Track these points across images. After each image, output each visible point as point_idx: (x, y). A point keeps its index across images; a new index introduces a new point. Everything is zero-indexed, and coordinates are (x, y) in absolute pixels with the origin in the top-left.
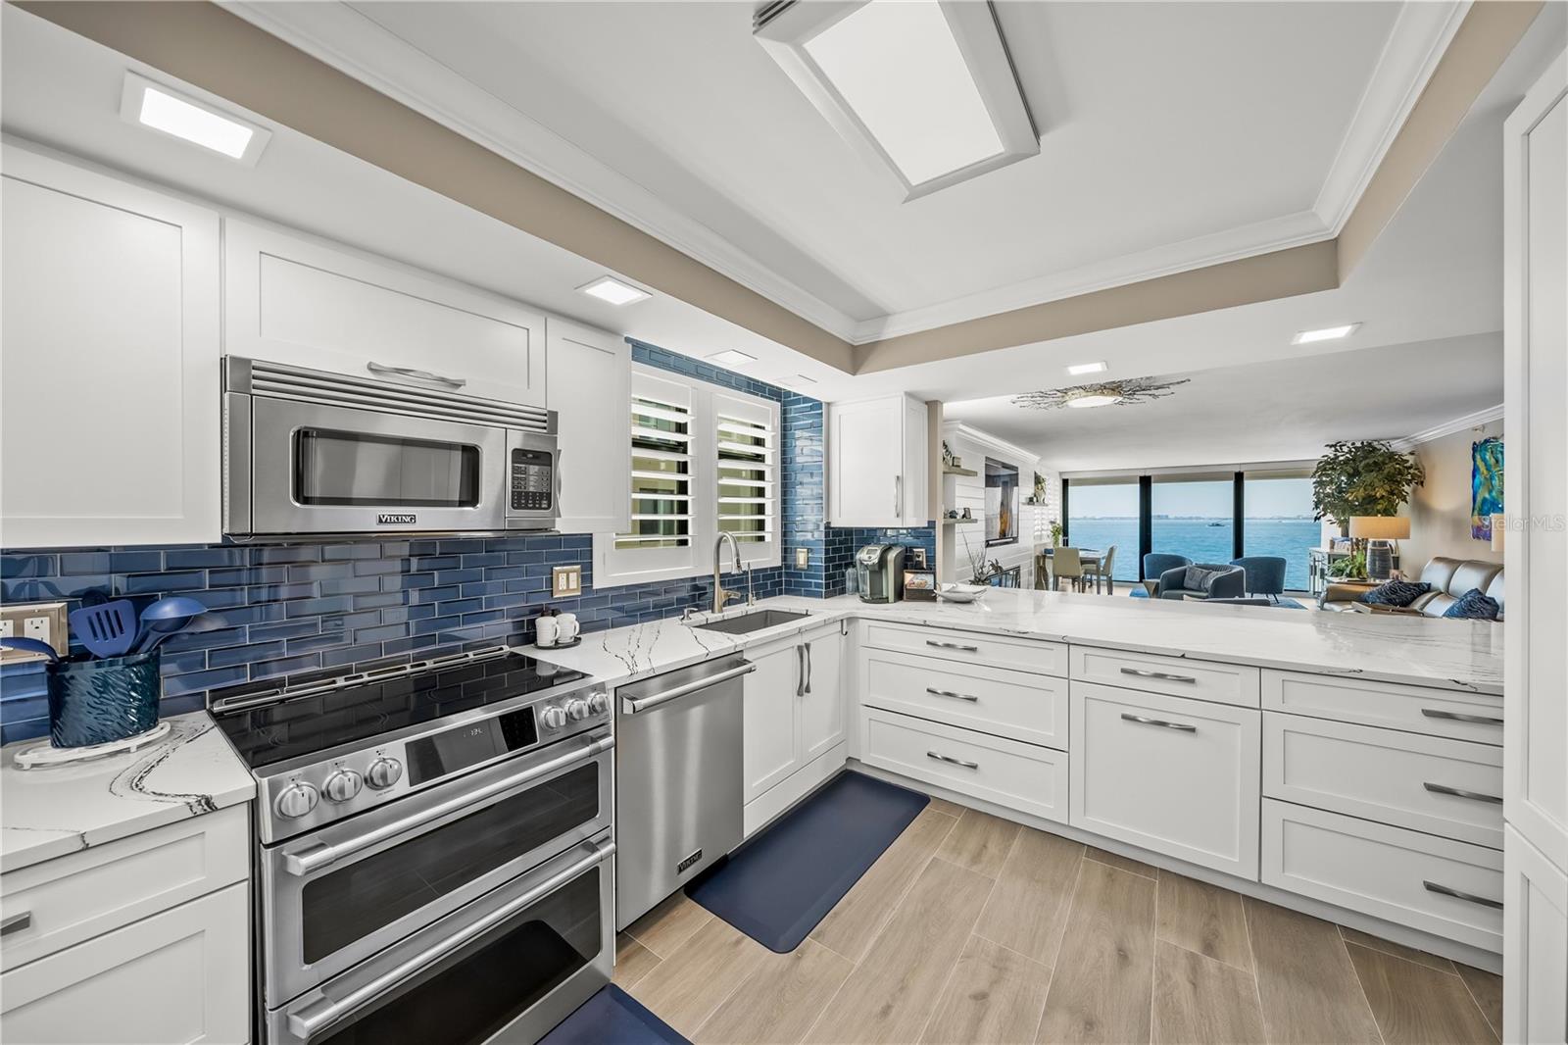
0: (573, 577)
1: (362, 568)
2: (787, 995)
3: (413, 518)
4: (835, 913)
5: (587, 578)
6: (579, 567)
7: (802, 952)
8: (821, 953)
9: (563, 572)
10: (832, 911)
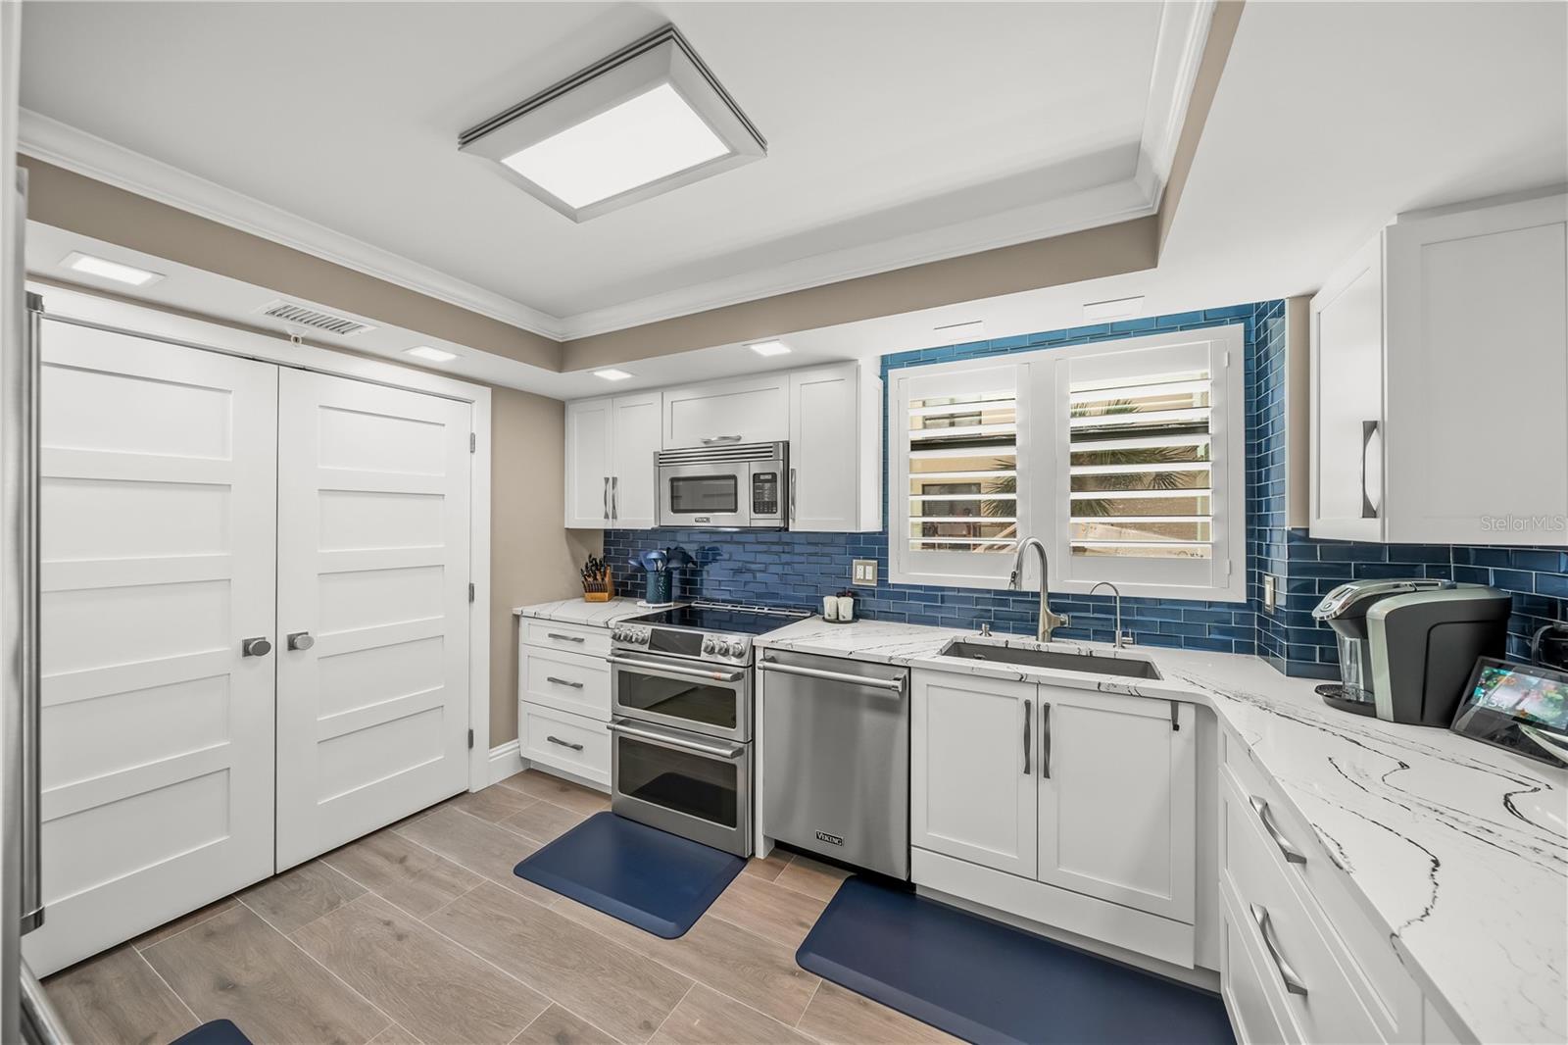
0: (869, 569)
1: (748, 547)
2: (749, 969)
3: (708, 520)
4: (865, 1004)
5: (882, 572)
6: (876, 561)
7: (801, 975)
8: (805, 993)
9: (861, 564)
10: (869, 1000)
